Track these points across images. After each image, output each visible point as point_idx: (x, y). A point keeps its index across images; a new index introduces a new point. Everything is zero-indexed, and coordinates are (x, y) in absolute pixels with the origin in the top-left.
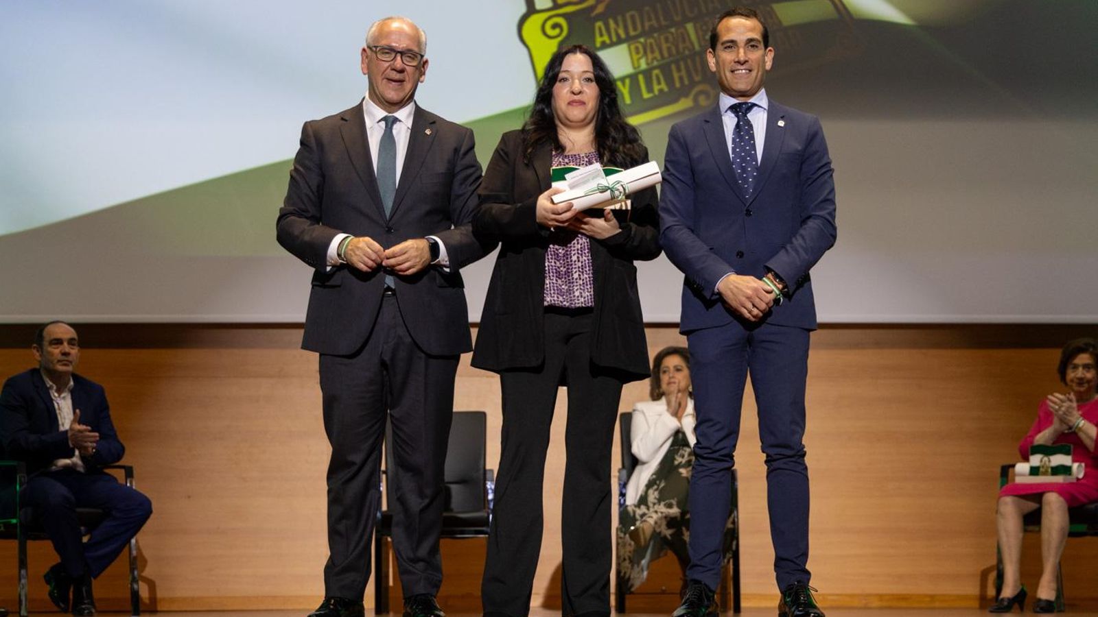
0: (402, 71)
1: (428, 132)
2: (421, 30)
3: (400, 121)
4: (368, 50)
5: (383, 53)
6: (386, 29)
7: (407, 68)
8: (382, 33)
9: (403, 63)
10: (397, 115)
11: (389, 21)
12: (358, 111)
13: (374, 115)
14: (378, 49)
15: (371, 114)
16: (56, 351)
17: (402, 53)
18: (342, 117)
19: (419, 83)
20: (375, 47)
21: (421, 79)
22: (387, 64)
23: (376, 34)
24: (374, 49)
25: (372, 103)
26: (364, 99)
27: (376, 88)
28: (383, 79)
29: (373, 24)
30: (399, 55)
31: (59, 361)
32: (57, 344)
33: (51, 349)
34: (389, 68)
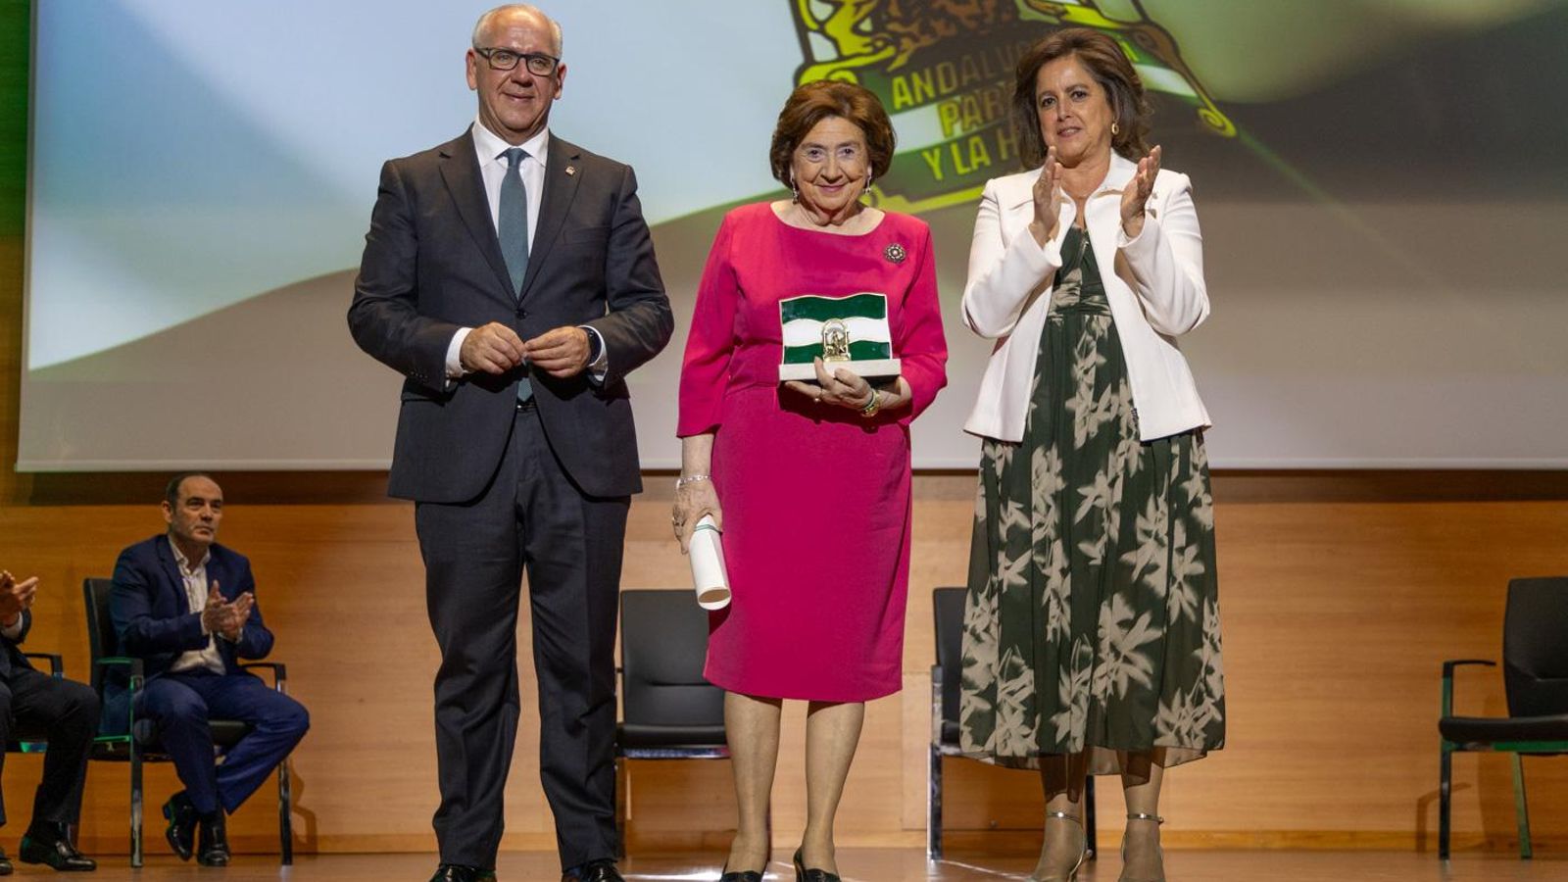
0: (528, 84)
1: (570, 171)
2: (553, 22)
3: (529, 156)
4: (476, 55)
5: (499, 58)
6: (502, 22)
7: (532, 76)
8: (497, 28)
9: (529, 70)
10: (524, 147)
11: (508, 11)
12: (466, 143)
13: (490, 148)
14: (492, 52)
15: (486, 146)
16: (194, 513)
17: (528, 57)
18: (441, 152)
19: (554, 100)
20: (487, 49)
21: (558, 95)
22: (504, 74)
23: (489, 31)
24: (485, 52)
25: (485, 129)
26: (473, 124)
27: (491, 109)
28: (500, 94)
29: (483, 16)
30: (523, 60)
31: (197, 527)
32: (196, 504)
33: (188, 510)
34: (509, 80)
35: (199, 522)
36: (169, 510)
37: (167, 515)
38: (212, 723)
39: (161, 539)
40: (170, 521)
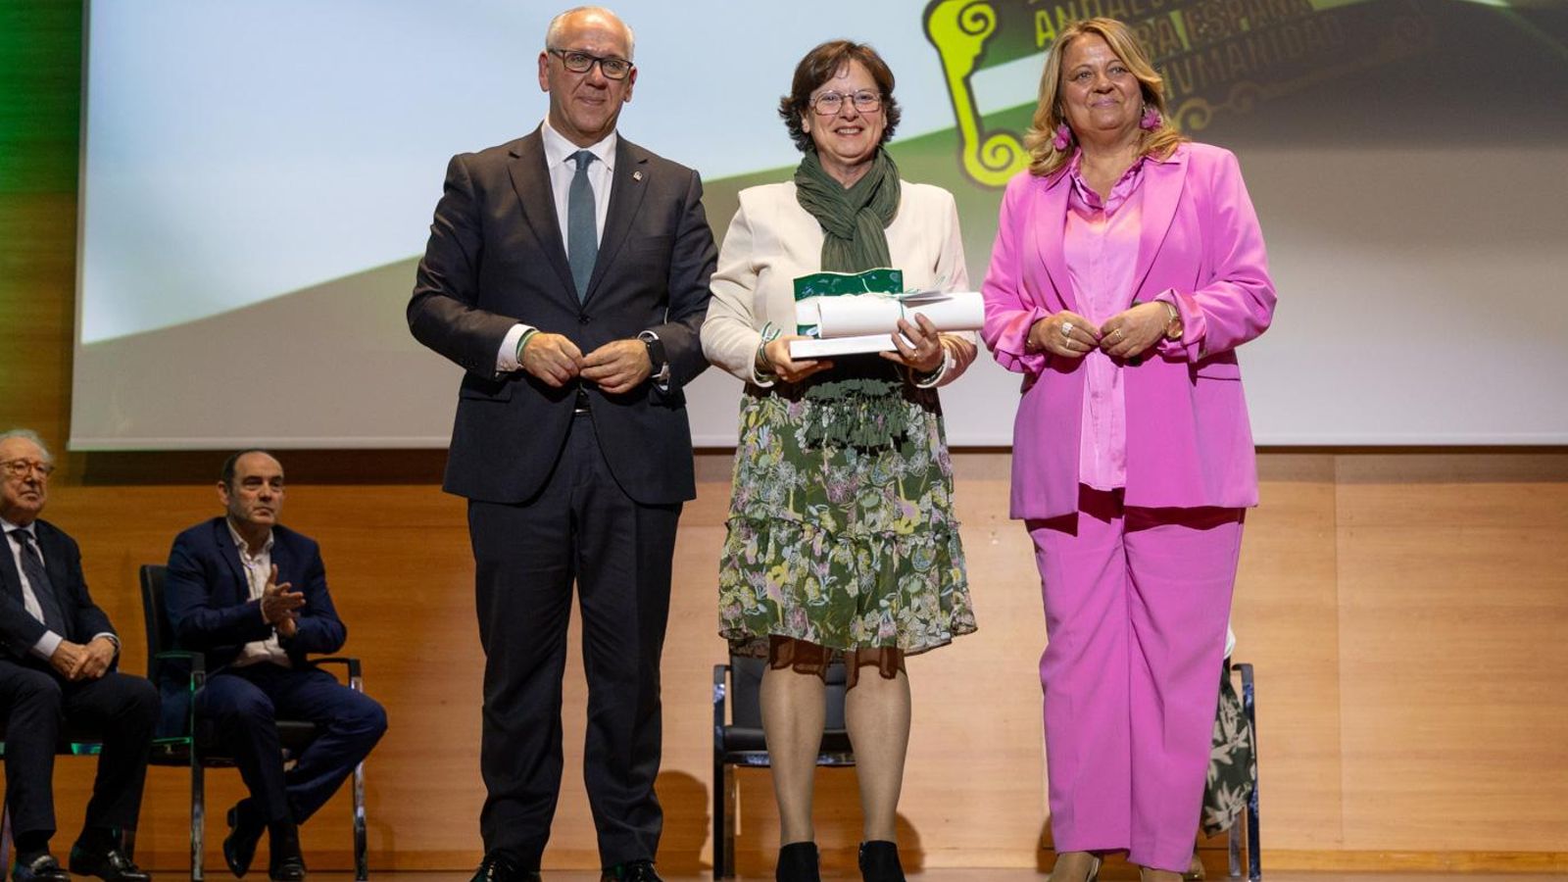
0: (602, 87)
1: (637, 176)
2: (627, 27)
3: (598, 159)
4: (551, 57)
5: (573, 60)
6: (576, 24)
7: (608, 80)
8: (572, 29)
9: (603, 74)
10: (592, 150)
11: (583, 13)
12: (535, 140)
13: (559, 150)
14: (566, 55)
15: (554, 148)
16: (252, 493)
17: (602, 61)
18: (510, 151)
20: (562, 51)
21: (628, 98)
23: (561, 32)
24: (561, 54)
25: (555, 131)
26: (542, 125)
27: (564, 112)
28: (574, 99)
29: (557, 17)
30: (597, 63)
31: (256, 509)
32: (253, 484)
33: (245, 490)
34: (584, 83)
35: (257, 503)
36: (225, 491)
37: (223, 496)
38: (279, 724)
39: (219, 522)
40: (227, 503)
